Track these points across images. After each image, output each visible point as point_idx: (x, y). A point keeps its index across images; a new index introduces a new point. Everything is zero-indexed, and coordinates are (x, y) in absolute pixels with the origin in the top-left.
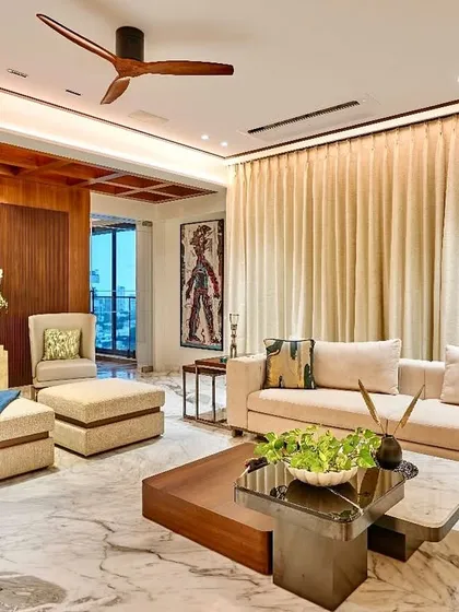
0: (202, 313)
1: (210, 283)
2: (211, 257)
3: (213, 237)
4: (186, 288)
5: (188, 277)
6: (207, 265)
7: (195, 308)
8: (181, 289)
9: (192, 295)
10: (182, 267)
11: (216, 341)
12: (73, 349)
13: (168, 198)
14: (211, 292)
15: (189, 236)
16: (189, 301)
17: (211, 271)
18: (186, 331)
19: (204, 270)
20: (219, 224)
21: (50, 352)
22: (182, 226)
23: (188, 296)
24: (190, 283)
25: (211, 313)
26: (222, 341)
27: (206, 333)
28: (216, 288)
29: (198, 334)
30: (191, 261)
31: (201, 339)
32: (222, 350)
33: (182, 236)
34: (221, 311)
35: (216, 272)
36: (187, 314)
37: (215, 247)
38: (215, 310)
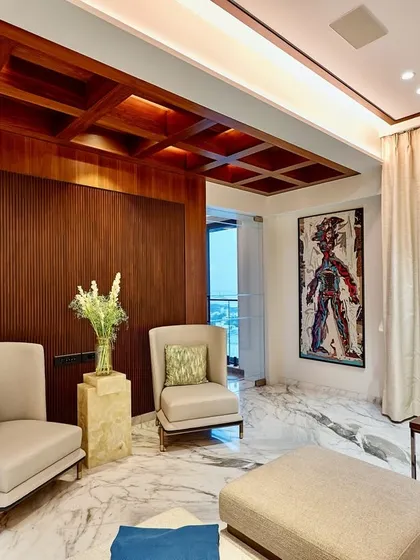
0: (331, 321)
1: (342, 284)
2: (345, 254)
3: (348, 230)
4: (306, 291)
5: (309, 278)
6: (338, 264)
7: (321, 314)
8: (300, 292)
9: (315, 299)
10: (301, 266)
11: (354, 355)
12: (201, 371)
13: (294, 185)
14: (345, 295)
15: (310, 230)
16: (311, 306)
17: (344, 271)
18: (308, 340)
19: (333, 270)
20: (356, 215)
21: (174, 375)
22: (300, 220)
23: (309, 300)
24: (313, 286)
25: (345, 322)
26: (363, 356)
27: (338, 345)
28: (352, 290)
29: (326, 344)
30: (314, 259)
31: (332, 351)
32: (364, 367)
33: (300, 231)
34: (361, 319)
35: (353, 271)
36: (309, 321)
37: (351, 241)
38: (352, 317)
